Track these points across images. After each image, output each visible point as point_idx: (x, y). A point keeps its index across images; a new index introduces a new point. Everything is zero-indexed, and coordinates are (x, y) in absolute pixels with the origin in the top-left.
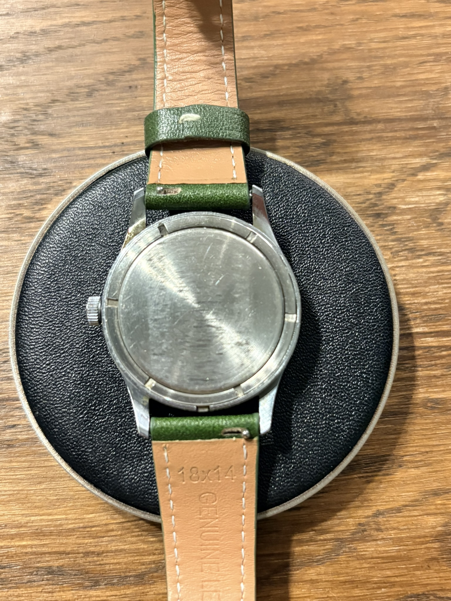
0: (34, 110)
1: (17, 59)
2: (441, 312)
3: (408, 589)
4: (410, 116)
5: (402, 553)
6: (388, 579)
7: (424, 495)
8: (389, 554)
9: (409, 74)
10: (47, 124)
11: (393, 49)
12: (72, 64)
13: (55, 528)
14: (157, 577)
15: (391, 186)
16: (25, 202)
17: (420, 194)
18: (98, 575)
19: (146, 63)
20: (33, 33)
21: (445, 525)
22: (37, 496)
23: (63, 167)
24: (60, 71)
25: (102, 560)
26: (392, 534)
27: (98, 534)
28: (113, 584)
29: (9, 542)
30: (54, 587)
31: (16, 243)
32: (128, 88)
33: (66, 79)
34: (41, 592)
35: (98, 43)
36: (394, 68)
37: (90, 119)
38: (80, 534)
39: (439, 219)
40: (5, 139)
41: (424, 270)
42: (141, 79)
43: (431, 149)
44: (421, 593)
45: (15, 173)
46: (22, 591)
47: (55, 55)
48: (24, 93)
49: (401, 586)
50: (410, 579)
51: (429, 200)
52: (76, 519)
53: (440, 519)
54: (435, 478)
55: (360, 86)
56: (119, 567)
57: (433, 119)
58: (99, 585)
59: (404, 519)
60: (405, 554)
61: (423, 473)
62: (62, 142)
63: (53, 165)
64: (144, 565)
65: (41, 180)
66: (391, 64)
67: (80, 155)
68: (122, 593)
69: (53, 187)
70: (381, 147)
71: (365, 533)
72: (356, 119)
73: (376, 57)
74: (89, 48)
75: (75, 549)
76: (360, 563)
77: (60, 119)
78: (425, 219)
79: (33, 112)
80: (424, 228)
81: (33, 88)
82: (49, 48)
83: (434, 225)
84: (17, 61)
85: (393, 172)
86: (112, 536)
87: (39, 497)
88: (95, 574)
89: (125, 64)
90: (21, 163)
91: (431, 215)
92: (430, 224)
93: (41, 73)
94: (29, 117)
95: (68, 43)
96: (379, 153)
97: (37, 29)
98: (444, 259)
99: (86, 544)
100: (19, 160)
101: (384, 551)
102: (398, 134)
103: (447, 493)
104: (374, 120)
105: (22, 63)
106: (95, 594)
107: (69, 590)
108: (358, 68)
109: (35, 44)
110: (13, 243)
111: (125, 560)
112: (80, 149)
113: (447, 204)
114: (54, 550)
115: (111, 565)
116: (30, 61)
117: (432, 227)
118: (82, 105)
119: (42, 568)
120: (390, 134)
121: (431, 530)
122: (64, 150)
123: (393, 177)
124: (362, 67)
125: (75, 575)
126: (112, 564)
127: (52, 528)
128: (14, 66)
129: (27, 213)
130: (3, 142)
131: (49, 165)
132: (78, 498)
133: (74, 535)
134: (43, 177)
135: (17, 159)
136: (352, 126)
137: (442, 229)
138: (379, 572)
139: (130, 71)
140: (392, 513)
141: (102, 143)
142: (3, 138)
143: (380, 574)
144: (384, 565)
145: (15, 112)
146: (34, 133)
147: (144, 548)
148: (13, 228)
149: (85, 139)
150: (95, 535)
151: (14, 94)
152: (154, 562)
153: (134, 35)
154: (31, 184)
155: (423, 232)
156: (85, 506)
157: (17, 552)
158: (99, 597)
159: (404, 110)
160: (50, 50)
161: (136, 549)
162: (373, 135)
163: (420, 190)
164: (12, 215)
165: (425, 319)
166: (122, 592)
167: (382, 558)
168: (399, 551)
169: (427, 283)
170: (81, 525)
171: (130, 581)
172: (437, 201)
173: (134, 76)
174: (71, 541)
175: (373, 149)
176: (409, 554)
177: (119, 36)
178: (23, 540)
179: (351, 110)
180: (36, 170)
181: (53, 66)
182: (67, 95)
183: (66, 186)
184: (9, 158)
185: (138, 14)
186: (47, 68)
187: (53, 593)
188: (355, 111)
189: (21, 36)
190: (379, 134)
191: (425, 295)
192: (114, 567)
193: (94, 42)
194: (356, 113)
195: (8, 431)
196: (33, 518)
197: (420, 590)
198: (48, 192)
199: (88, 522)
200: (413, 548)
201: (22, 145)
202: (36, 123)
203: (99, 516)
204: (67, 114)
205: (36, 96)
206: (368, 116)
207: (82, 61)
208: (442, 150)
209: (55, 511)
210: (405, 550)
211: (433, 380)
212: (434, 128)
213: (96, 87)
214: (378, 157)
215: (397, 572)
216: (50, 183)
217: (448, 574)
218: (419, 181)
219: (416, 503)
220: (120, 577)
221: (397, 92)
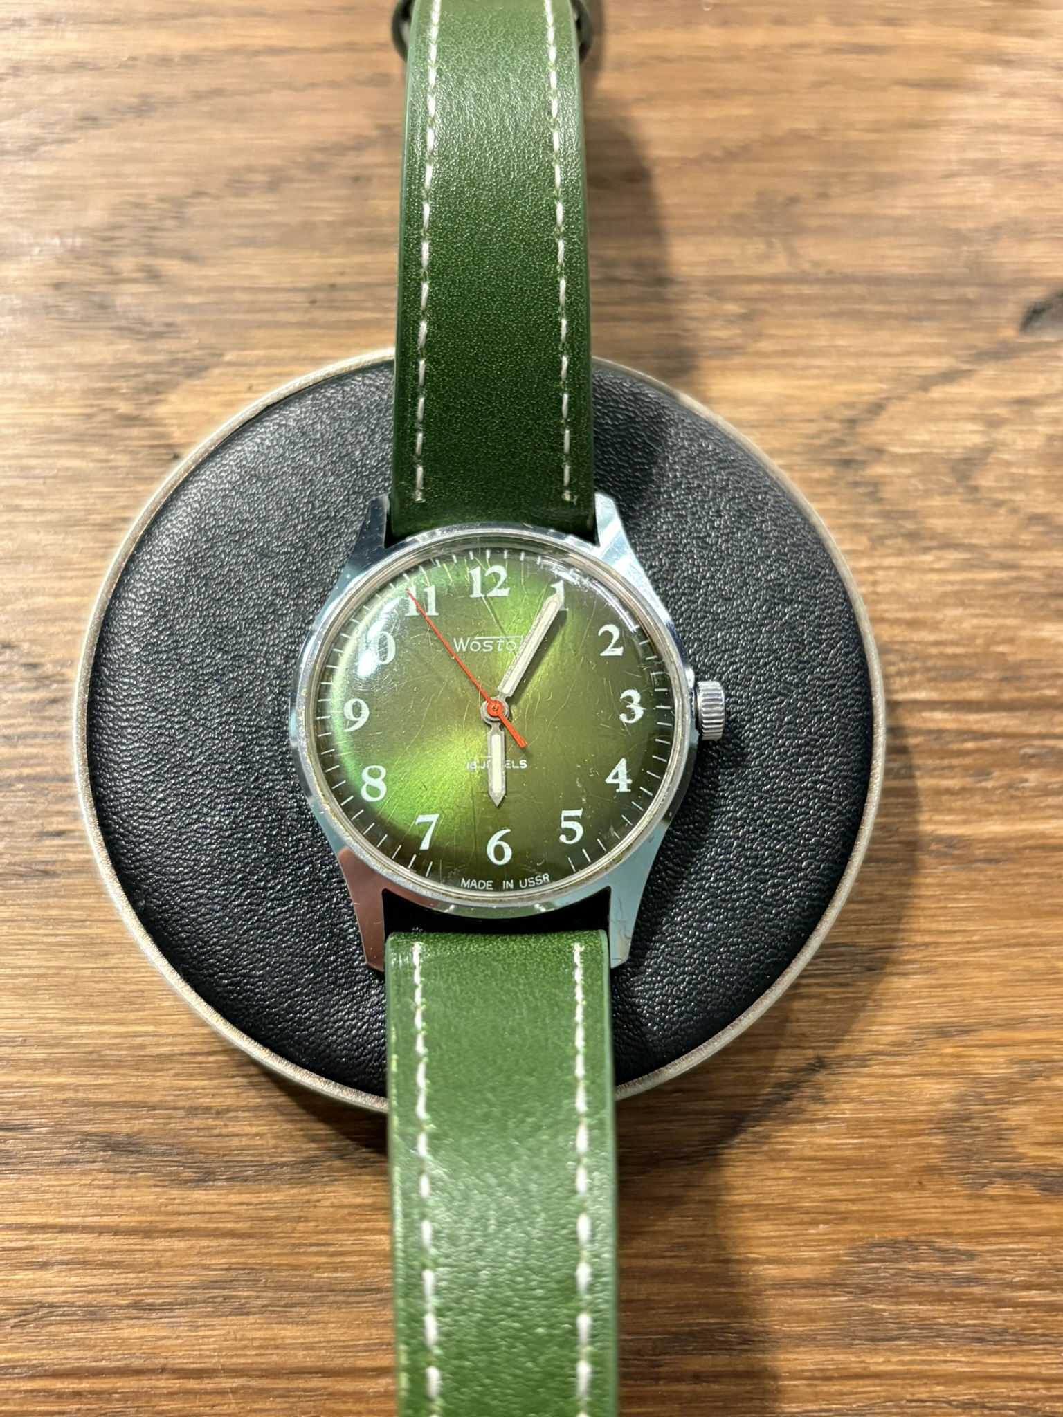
0: (157, 209)
1: (130, 107)
2: (966, 662)
3: (874, 1227)
4: (923, 275)
5: (867, 1153)
6: (833, 1205)
7: (917, 1034)
8: (838, 1153)
9: (923, 195)
10: (180, 237)
12: (241, 125)
13: (131, 1053)
15: (877, 408)
16: (124, 386)
17: (933, 427)
18: (213, 1158)
20: (165, 61)
21: (960, 1099)
22: (98, 983)
23: (207, 322)
24: (216, 137)
25: (226, 1125)
26: (847, 1110)
28: (246, 1179)
29: (27, 1075)
30: (119, 1176)
31: (99, 465)
32: (352, 180)
33: (228, 154)
34: (90, 1185)
35: (297, 89)
37: (269, 233)
38: (182, 1069)
39: (970, 478)
40: (92, 261)
41: (934, 577)
43: (960, 341)
44: (901, 1238)
45: (107, 328)
46: (50, 1180)
47: (204, 106)
48: (137, 174)
49: (860, 1222)
50: (879, 1208)
51: (951, 440)
53: (949, 1087)
54: (941, 1000)
55: (823, 210)
56: (259, 1142)
57: (966, 284)
58: (214, 1180)
59: (874, 1081)
60: (872, 1155)
61: (916, 987)
62: (209, 275)
63: (186, 317)
65: (161, 344)
66: (887, 174)
67: (245, 302)
68: (263, 1199)
69: (184, 360)
70: (858, 333)
71: (790, 1104)
72: (810, 274)
73: (857, 158)
74: (278, 97)
75: (169, 1098)
76: (776, 1168)
77: (207, 230)
78: (942, 478)
79: (154, 212)
80: (940, 494)
81: (159, 166)
82: (195, 91)
83: (961, 490)
84: (130, 112)
85: (881, 381)
88: (208, 1154)
90: (121, 309)
91: (954, 471)
92: (952, 487)
93: (176, 139)
94: (145, 221)
95: (237, 86)
96: (853, 343)
97: (176, 53)
98: (978, 558)
99: (193, 1090)
100: (118, 302)
101: (828, 1145)
102: (893, 309)
103: (967, 1032)
104: (847, 277)
105: (140, 116)
106: (205, 1198)
107: (150, 1186)
108: (820, 176)
109: (168, 83)
110: (91, 465)
112: (245, 290)
113: (987, 450)
114: (122, 1099)
115: (244, 1139)
116: (156, 115)
117: (956, 493)
118: (255, 206)
119: (94, 1134)
120: (880, 308)
121: (930, 1107)
122: (209, 290)
123: (881, 391)
124: (830, 175)
125: (164, 1154)
126: (246, 1135)
127: (123, 1052)
128: (122, 120)
129: (124, 407)
130: (88, 267)
131: (180, 318)
133: (169, 1070)
134: (163, 341)
135: (113, 300)
136: (801, 286)
137: (977, 499)
138: (815, 1189)
139: (358, 148)
140: (849, 1067)
141: (292, 282)
142: (87, 258)
143: (817, 1193)
144: (826, 1176)
145: (117, 211)
146: (154, 252)
148: (93, 435)
149: (256, 272)
151: (118, 175)
154: (139, 352)
155: (937, 502)
157: (45, 1098)
158: (213, 1204)
159: (909, 262)
160: (198, 96)
162: (844, 305)
163: (936, 419)
164: (95, 409)
165: (932, 674)
166: (263, 1197)
167: (824, 1160)
168: (859, 1147)
169: (940, 602)
170: (187, 1049)
171: (282, 1173)
172: (968, 444)
173: (368, 157)
174: (160, 1081)
175: (843, 335)
176: (880, 1155)
178: (58, 1072)
179: (801, 256)
180: (149, 324)
181: (199, 127)
182: (227, 186)
183: (208, 361)
184: (96, 298)
186: (190, 130)
187: (114, 1188)
188: (810, 258)
189: (140, 64)
190: (856, 306)
191: (935, 626)
192: (251, 1142)
193: (288, 86)
194: (811, 261)
195: (48, 842)
196: (83, 1029)
197: (900, 1233)
198: (171, 369)
200: (890, 1143)
201: (125, 275)
202: (159, 234)
204: (222, 221)
205: (162, 181)
206: (836, 270)
208: (984, 346)
209: (132, 1016)
210: (873, 1146)
211: (945, 798)
212: (968, 301)
213: (287, 173)
214: (852, 350)
215: (853, 1191)
216: (178, 352)
217: (961, 1203)
218: (933, 402)
219: (899, 1049)
220: (260, 1164)
221: (897, 227)
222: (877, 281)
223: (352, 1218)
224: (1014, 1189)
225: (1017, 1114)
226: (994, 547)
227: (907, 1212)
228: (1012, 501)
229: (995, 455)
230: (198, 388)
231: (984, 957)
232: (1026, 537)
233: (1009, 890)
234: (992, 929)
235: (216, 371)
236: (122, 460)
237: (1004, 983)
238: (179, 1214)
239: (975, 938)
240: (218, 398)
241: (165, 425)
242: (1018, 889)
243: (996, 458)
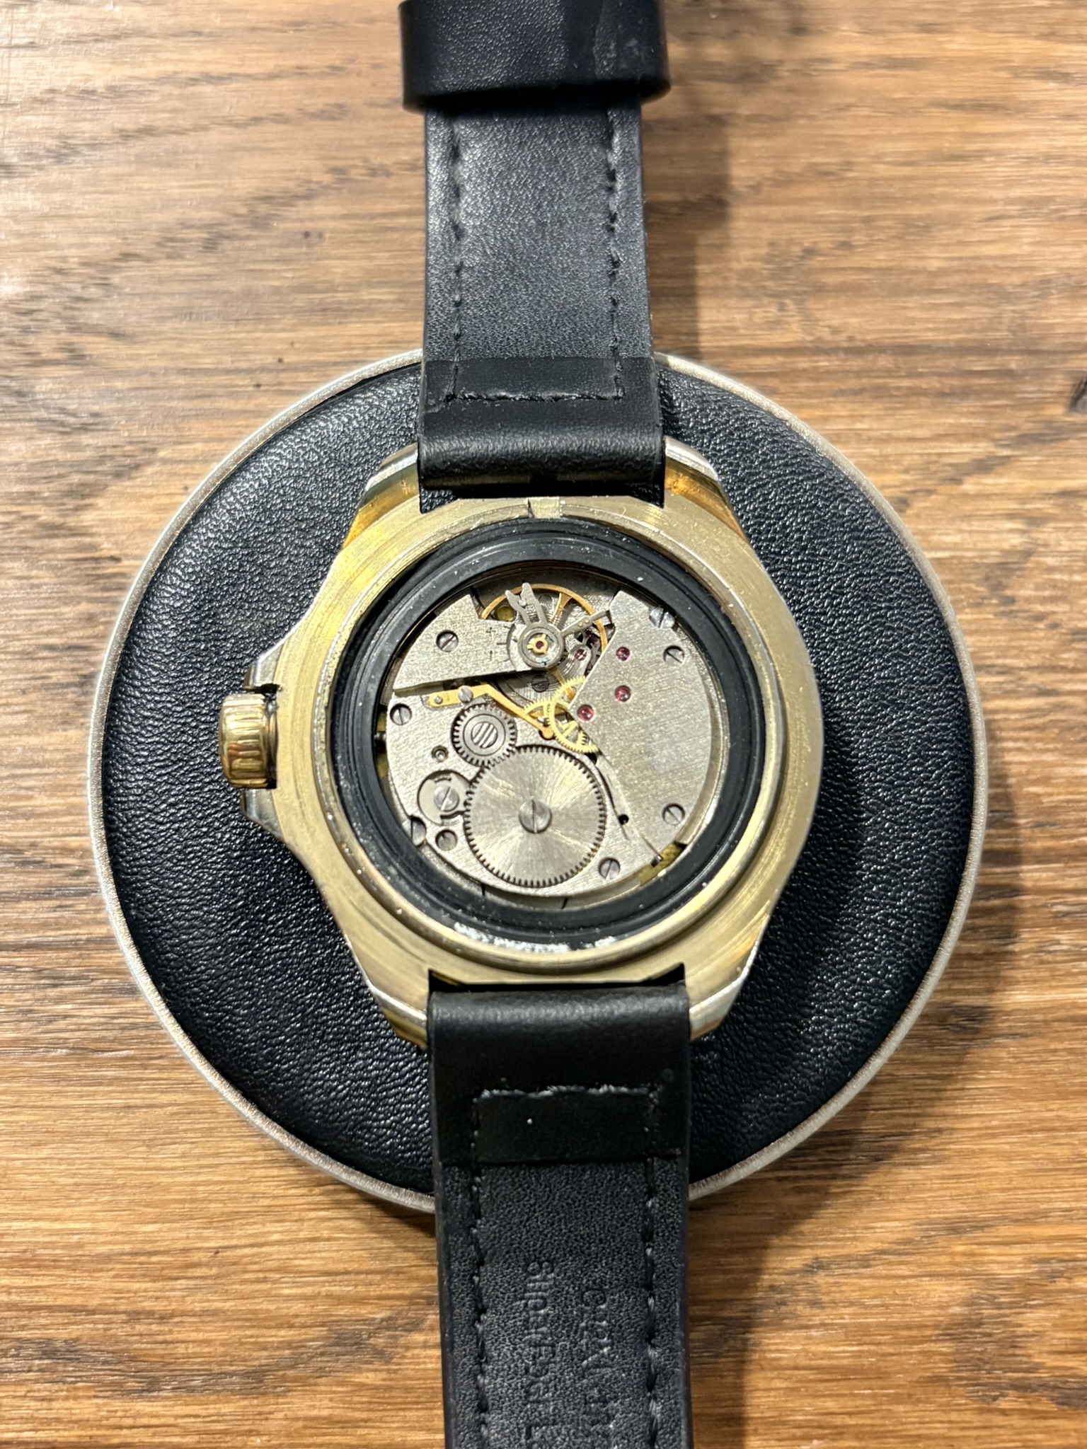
0: (80, 274)
1: (49, 151)
4: (957, 341)
5: (867, 1361)
6: (829, 1419)
7: (926, 1230)
8: (834, 1362)
9: (961, 243)
10: (107, 309)
11: (927, 182)
12: (173, 171)
13: (66, 1252)
14: (295, 1380)
16: (45, 490)
17: (965, 526)
18: (157, 1366)
19: (349, 180)
20: (87, 94)
21: (971, 1302)
22: (30, 1175)
23: (137, 412)
24: (146, 186)
25: (171, 1332)
26: (847, 1315)
27: (165, 1272)
28: (191, 1390)
30: (56, 1387)
31: (19, 582)
32: (299, 237)
33: (158, 207)
34: (25, 1396)
35: (238, 126)
36: (927, 228)
37: (207, 303)
38: (123, 1269)
39: (1005, 587)
40: (7, 339)
42: (334, 218)
43: (1000, 421)
45: (25, 420)
47: (136, 147)
48: (57, 233)
49: (857, 1437)
50: (878, 1422)
51: (986, 542)
52: (116, 1233)
53: (960, 1289)
54: (954, 1192)
55: (845, 264)
56: (207, 1350)
57: (1009, 352)
58: (160, 1390)
59: (876, 1283)
60: (872, 1364)
61: (928, 1178)
62: (139, 355)
63: (114, 405)
64: (265, 1349)
65: (86, 439)
66: (920, 218)
67: (180, 387)
68: (212, 1411)
69: (112, 457)
70: (882, 413)
71: (783, 1309)
72: (828, 342)
73: (886, 198)
74: (216, 137)
75: (109, 1302)
76: (765, 1378)
77: (138, 300)
78: (973, 586)
79: (76, 279)
80: (970, 605)
81: (80, 223)
82: (122, 130)
83: (995, 601)
84: (48, 157)
85: (906, 471)
86: (197, 1278)
87: (34, 1178)
88: (152, 1362)
89: (297, 179)
90: (41, 396)
91: (987, 578)
92: (984, 598)
93: (101, 189)
94: (66, 289)
95: (169, 122)
96: (875, 426)
97: (99, 83)
98: (1012, 682)
99: (135, 1292)
100: (37, 389)
101: (824, 1352)
102: (923, 383)
103: (981, 1228)
104: (870, 346)
105: (59, 162)
106: (149, 1410)
107: (89, 1398)
108: (841, 222)
109: (91, 120)
110: (10, 583)
111: (224, 1335)
112: (182, 372)
113: (1027, 554)
114: (59, 1302)
115: (191, 1345)
116: (78, 159)
117: (989, 605)
118: (190, 270)
119: (29, 1341)
120: (906, 383)
121: (937, 1312)
122: (140, 373)
123: (906, 483)
124: (853, 219)
125: (105, 1363)
126: (193, 1342)
127: (58, 1252)
128: (40, 168)
129: (46, 515)
131: (105, 406)
132: (124, 1185)
133: (108, 1271)
134: (90, 434)
135: (32, 387)
136: (816, 358)
137: (1011, 612)
138: (810, 1401)
139: (308, 196)
140: (849, 1267)
141: (233, 362)
143: (810, 1405)
144: (821, 1386)
145: (36, 277)
146: (76, 329)
147: (268, 1311)
148: (13, 548)
149: (194, 351)
150: (157, 1273)
151: (35, 234)
152: (289, 1345)
153: (323, 112)
154: (61, 448)
156: (139, 1203)
158: (157, 1416)
159: (942, 326)
160: (126, 136)
161: (250, 1311)
162: (864, 381)
163: (967, 517)
164: (13, 517)
166: (212, 1409)
167: (820, 1369)
168: (859, 1355)
170: (127, 1248)
171: (232, 1383)
172: (1006, 546)
173: (319, 208)
174: (99, 1283)
175: (863, 416)
176: (881, 1364)
177: (289, 111)
179: (818, 320)
180: (74, 415)
181: (130, 175)
182: (159, 244)
183: (141, 458)
184: (13, 384)
185: (337, 63)
186: (118, 177)
187: (51, 1400)
188: (827, 323)
189: (59, 98)
190: (881, 381)
192: (198, 1350)
193: (230, 122)
194: (829, 326)
196: (16, 1225)
198: (99, 468)
199: (145, 1242)
200: (892, 1351)
201: (45, 355)
202: (81, 305)
203: (170, 1230)
204: (154, 288)
205: (85, 241)
206: (858, 336)
207: (197, 165)
208: (1027, 427)
209: (69, 1212)
210: (872, 1354)
211: (965, 964)
212: (1009, 373)
213: (227, 228)
214: (874, 434)
215: (851, 1403)
216: (105, 447)
217: (968, 1416)
218: (966, 496)
219: (904, 1248)
220: (210, 1373)
221: (929, 284)
222: (906, 349)
223: (308, 1431)
224: (1029, 1403)
225: (1033, 1319)
226: (1030, 668)
227: (909, 1427)
228: (1054, 613)
229: (1033, 559)
230: (129, 490)
231: (1003, 1144)
232: (1068, 658)
233: (1035, 1068)
234: (1012, 1112)
235: (149, 470)
236: (46, 578)
237: (1023, 1173)
238: (121, 1428)
239: (995, 1123)
240: (151, 503)
241: (91, 535)
242: (1043, 1067)
243: (1038, 563)
